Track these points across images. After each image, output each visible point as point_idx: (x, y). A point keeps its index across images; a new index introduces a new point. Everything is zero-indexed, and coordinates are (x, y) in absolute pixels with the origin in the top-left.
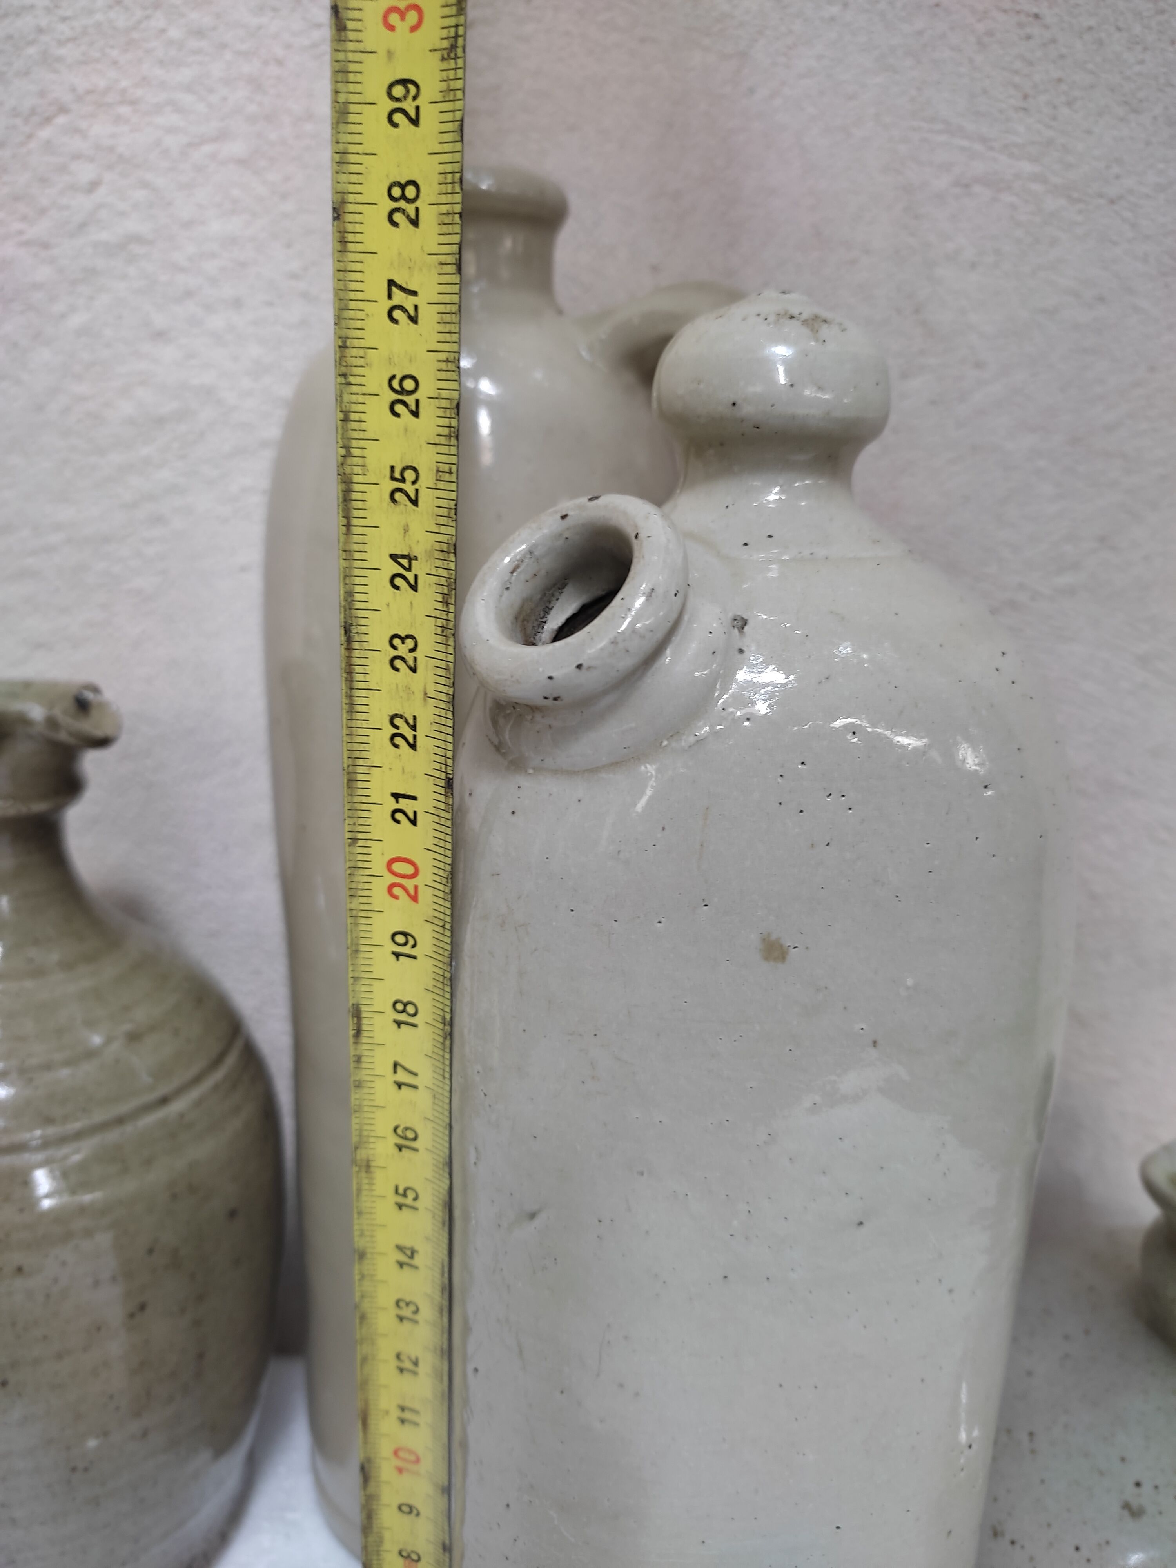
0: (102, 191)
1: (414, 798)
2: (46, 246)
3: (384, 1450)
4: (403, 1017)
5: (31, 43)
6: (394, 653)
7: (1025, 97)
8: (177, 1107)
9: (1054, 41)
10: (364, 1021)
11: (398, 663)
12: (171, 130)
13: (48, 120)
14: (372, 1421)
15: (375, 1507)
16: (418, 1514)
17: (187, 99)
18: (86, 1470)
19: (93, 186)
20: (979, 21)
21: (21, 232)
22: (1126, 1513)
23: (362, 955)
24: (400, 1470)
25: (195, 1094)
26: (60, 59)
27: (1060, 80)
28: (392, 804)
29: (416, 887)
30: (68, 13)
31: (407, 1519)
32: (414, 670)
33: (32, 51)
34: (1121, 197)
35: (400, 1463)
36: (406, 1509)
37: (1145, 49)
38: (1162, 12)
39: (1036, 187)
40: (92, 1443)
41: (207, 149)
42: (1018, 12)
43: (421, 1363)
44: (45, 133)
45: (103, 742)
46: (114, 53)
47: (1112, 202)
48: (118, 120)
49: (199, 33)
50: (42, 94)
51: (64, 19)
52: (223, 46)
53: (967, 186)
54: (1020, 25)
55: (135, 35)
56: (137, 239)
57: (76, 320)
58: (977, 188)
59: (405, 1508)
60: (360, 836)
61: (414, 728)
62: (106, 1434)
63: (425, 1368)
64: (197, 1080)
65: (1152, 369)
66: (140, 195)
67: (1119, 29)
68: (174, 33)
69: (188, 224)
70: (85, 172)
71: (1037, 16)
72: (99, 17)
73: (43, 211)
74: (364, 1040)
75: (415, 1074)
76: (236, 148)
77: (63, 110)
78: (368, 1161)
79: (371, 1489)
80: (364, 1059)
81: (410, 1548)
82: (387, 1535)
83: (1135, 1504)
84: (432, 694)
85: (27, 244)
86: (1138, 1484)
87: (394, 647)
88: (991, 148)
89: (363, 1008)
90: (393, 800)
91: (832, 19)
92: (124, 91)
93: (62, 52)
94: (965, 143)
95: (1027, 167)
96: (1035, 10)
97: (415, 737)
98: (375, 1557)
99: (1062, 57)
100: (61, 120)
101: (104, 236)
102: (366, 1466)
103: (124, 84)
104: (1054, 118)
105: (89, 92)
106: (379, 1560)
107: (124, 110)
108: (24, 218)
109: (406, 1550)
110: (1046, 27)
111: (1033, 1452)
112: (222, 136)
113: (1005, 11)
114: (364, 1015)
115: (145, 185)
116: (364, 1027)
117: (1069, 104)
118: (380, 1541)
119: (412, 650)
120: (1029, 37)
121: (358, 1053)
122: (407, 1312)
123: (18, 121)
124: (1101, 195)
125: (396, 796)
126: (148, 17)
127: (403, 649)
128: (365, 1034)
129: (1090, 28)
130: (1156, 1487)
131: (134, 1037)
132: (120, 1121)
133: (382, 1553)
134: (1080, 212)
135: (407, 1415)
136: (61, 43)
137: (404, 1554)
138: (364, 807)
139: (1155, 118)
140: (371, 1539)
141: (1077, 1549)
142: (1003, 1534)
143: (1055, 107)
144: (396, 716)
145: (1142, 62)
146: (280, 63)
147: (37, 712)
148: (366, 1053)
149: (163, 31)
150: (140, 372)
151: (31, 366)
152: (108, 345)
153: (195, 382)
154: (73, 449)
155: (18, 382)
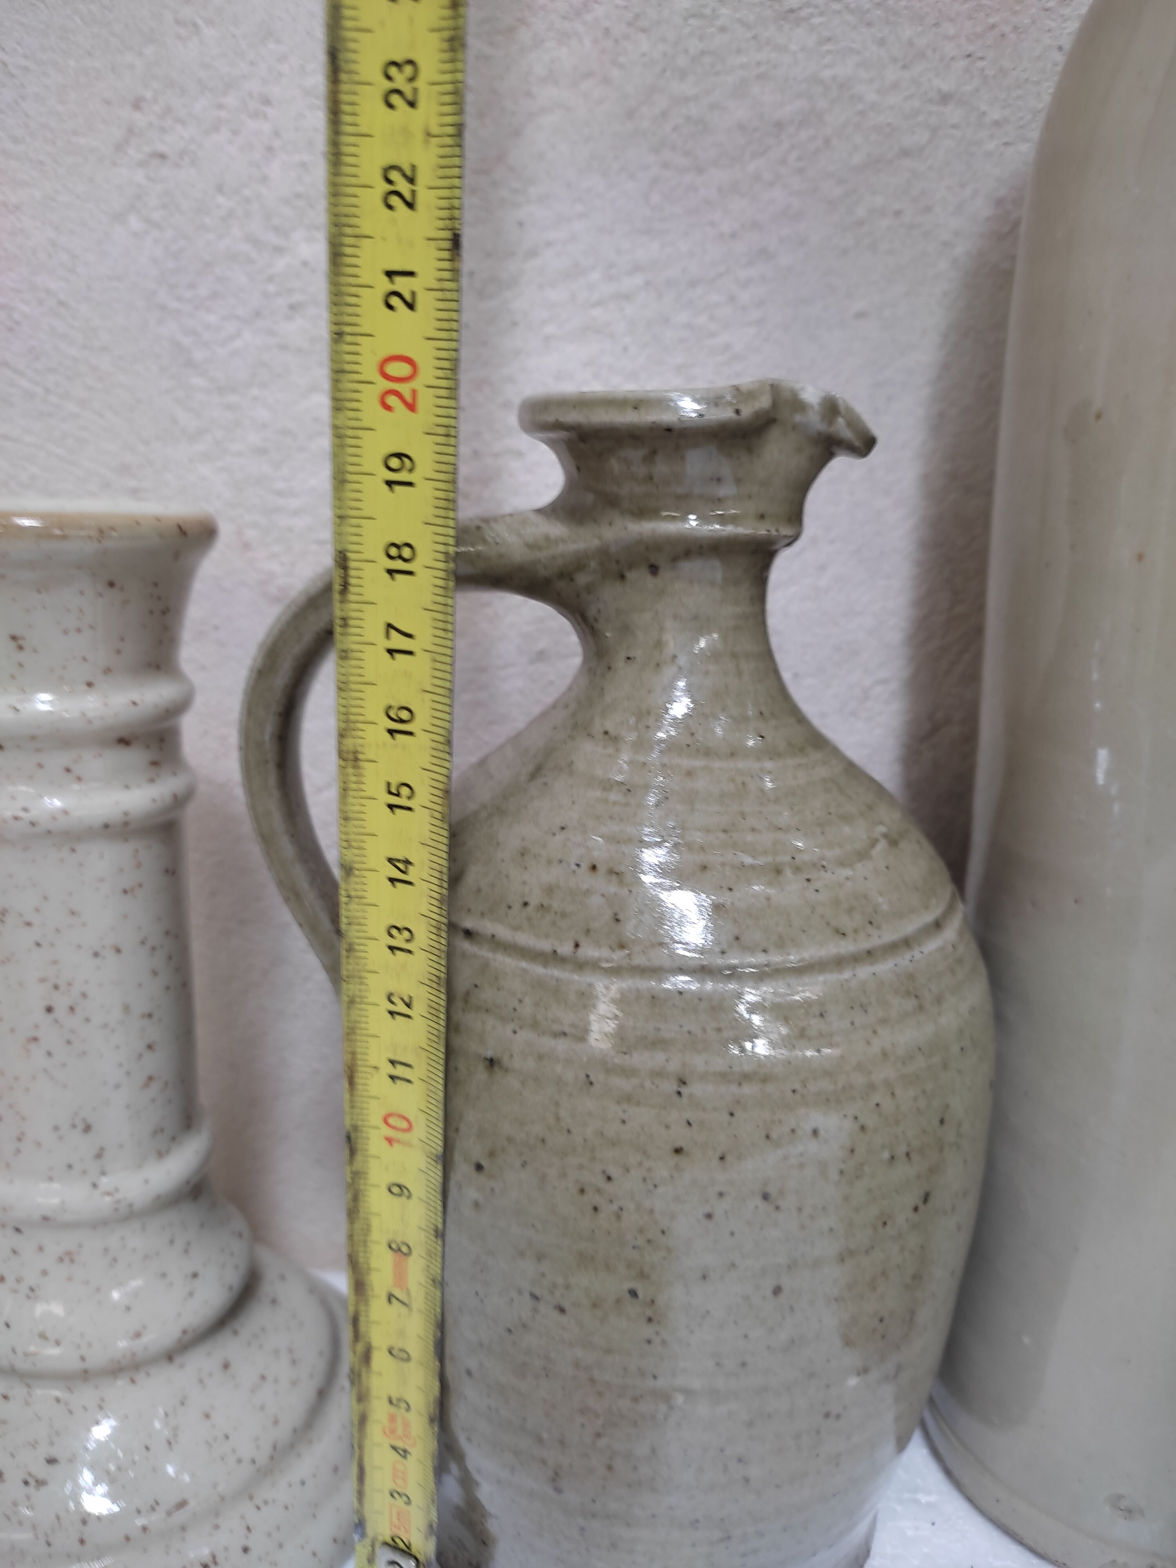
1: (411, 274)
3: (373, 1115)
4: (399, 565)
6: (388, 85)
10: (352, 573)
11: (395, 99)
14: (359, 1080)
15: (362, 1187)
16: (409, 1197)
23: (349, 486)
24: (390, 1140)
28: (386, 285)
29: (414, 392)
31: (396, 1202)
32: (412, 104)
35: (391, 1133)
36: (399, 1190)
43: (415, 1005)
59: (396, 1190)
60: (348, 329)
61: (411, 180)
63: (419, 1009)
74: (352, 597)
75: (409, 636)
78: (356, 752)
79: (358, 1164)
80: (352, 622)
81: (399, 1239)
82: (375, 1222)
84: (435, 130)
87: (389, 78)
89: (350, 555)
90: (386, 279)
97: (413, 193)
98: (361, 1249)
102: (353, 1135)
106: (365, 1252)
109: (396, 1242)
114: (352, 564)
116: (352, 581)
118: (367, 1230)
119: (412, 79)
121: (344, 614)
122: (399, 941)
125: (390, 274)
127: (400, 80)
128: (352, 589)
131: (892, 841)
132: (906, 943)
133: (369, 1244)
135: (400, 1071)
137: (394, 1246)
138: (353, 290)
140: (357, 1226)
144: (393, 167)
148: (353, 614)
150: (759, 64)
151: (622, 60)
152: (723, 29)
153: (827, 74)
154: (665, 165)
155: (607, 81)
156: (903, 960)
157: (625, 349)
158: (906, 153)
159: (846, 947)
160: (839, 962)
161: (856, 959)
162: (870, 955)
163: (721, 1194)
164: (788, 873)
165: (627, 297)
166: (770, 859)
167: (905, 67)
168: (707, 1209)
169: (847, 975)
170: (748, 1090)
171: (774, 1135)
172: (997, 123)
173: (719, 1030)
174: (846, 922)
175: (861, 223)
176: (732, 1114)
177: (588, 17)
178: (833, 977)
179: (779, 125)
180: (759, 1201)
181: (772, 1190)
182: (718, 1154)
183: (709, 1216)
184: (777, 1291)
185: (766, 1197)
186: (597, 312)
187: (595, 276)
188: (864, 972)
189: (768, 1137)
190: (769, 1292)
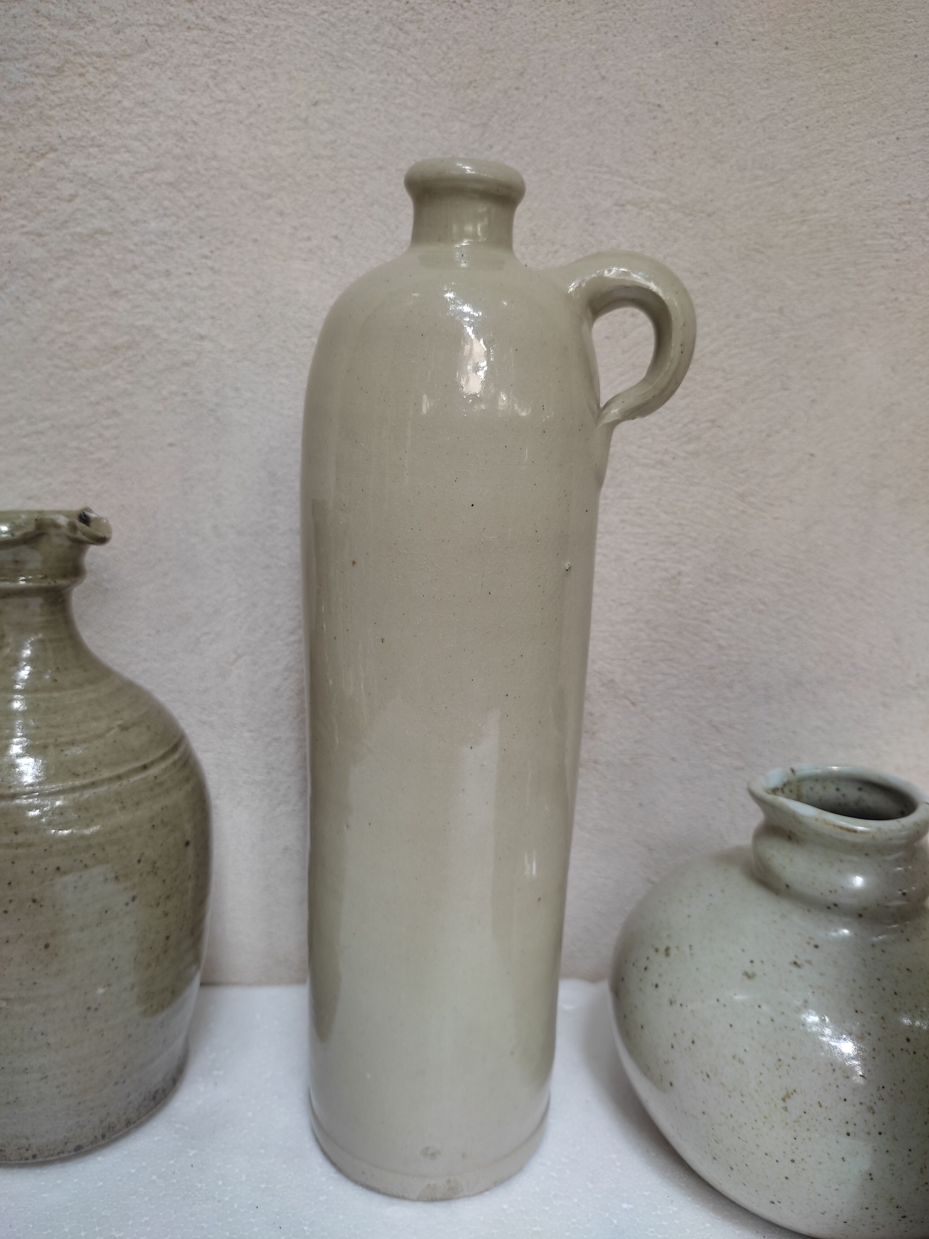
0: (78, 200)
2: (40, 235)
5: (31, 107)
7: (655, 153)
8: (153, 771)
9: (670, 120)
12: (125, 164)
13: (43, 155)
17: (136, 144)
18: (96, 1009)
19: (72, 198)
20: (626, 108)
21: (23, 226)
22: (745, 977)
25: (163, 765)
26: (51, 117)
27: (674, 143)
30: (57, 89)
33: (32, 111)
34: (714, 213)
37: (723, 126)
38: (732, 104)
39: (663, 206)
40: (101, 991)
41: (147, 175)
42: (649, 103)
44: (40, 164)
45: (102, 540)
46: (87, 115)
47: (709, 215)
48: (89, 156)
49: (144, 104)
50: (39, 139)
51: (54, 93)
52: (159, 112)
53: (623, 205)
54: (650, 111)
55: (101, 104)
56: (102, 232)
57: (59, 284)
58: (629, 207)
62: (109, 985)
64: (163, 757)
65: (738, 316)
66: (103, 204)
67: (707, 114)
68: (126, 103)
69: (134, 223)
70: (67, 189)
71: (659, 106)
72: (78, 92)
73: (38, 213)
76: (167, 176)
77: (54, 149)
83: (750, 972)
85: (27, 233)
86: (752, 962)
88: (636, 183)
91: (538, 104)
92: (93, 139)
93: (53, 113)
94: (621, 180)
95: (657, 194)
96: (658, 102)
99: (675, 130)
100: (51, 155)
101: (78, 229)
103: (93, 134)
104: (673, 165)
105: (70, 138)
107: (94, 150)
108: (25, 217)
110: (665, 112)
111: (692, 955)
112: (158, 168)
113: (641, 103)
115: (107, 198)
117: (681, 157)
120: (655, 118)
123: (22, 156)
124: (703, 212)
126: (109, 93)
129: (691, 113)
130: (762, 962)
131: (124, 728)
132: (119, 777)
134: (691, 221)
136: (52, 108)
139: (731, 166)
141: (718, 1000)
142: (675, 1002)
143: (673, 159)
145: (722, 133)
146: (195, 123)
147: (62, 520)
149: (120, 102)
150: (102, 317)
151: (28, 312)
152: (81, 299)
153: (139, 323)
154: (56, 367)
155: (20, 323)
156: (116, 786)
157: (44, 460)
158: (185, 364)
159: (78, 783)
160: (73, 789)
161: (84, 787)
162: (93, 784)
163: (11, 901)
164: (51, 748)
165: (42, 433)
166: (42, 741)
167: (180, 322)
168: (4, 909)
169: (77, 795)
170: (20, 851)
171: (36, 871)
172: (231, 351)
173: (6, 824)
174: (80, 769)
175: (165, 399)
176: (13, 863)
177: (8, 291)
178: (71, 796)
179: (116, 348)
180: (30, 903)
181: (37, 897)
182: (8, 882)
183: (6, 912)
184: (47, 946)
185: (34, 901)
186: (25, 440)
187: (23, 422)
188: (87, 794)
189: (32, 872)
190: (42, 947)
